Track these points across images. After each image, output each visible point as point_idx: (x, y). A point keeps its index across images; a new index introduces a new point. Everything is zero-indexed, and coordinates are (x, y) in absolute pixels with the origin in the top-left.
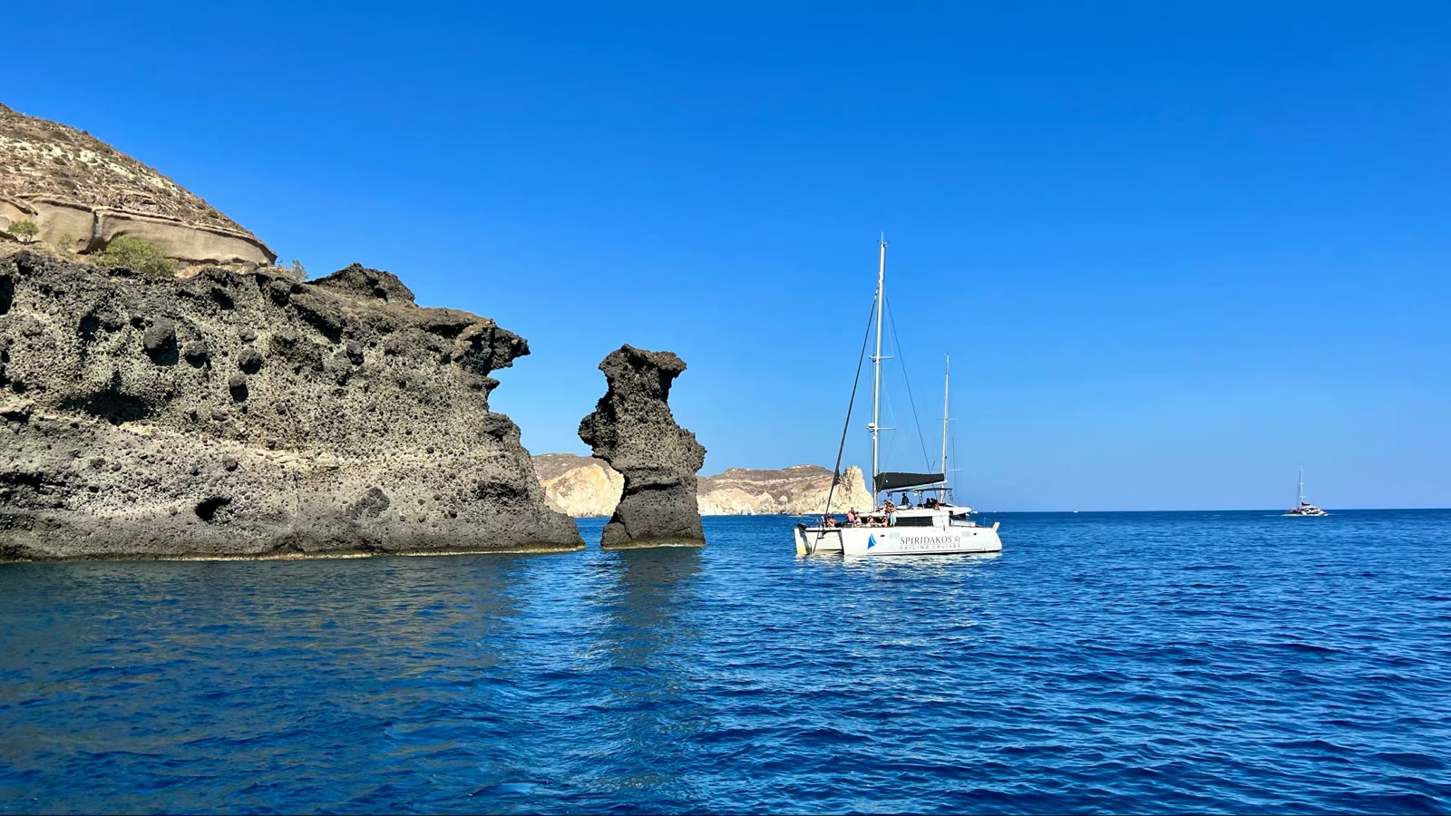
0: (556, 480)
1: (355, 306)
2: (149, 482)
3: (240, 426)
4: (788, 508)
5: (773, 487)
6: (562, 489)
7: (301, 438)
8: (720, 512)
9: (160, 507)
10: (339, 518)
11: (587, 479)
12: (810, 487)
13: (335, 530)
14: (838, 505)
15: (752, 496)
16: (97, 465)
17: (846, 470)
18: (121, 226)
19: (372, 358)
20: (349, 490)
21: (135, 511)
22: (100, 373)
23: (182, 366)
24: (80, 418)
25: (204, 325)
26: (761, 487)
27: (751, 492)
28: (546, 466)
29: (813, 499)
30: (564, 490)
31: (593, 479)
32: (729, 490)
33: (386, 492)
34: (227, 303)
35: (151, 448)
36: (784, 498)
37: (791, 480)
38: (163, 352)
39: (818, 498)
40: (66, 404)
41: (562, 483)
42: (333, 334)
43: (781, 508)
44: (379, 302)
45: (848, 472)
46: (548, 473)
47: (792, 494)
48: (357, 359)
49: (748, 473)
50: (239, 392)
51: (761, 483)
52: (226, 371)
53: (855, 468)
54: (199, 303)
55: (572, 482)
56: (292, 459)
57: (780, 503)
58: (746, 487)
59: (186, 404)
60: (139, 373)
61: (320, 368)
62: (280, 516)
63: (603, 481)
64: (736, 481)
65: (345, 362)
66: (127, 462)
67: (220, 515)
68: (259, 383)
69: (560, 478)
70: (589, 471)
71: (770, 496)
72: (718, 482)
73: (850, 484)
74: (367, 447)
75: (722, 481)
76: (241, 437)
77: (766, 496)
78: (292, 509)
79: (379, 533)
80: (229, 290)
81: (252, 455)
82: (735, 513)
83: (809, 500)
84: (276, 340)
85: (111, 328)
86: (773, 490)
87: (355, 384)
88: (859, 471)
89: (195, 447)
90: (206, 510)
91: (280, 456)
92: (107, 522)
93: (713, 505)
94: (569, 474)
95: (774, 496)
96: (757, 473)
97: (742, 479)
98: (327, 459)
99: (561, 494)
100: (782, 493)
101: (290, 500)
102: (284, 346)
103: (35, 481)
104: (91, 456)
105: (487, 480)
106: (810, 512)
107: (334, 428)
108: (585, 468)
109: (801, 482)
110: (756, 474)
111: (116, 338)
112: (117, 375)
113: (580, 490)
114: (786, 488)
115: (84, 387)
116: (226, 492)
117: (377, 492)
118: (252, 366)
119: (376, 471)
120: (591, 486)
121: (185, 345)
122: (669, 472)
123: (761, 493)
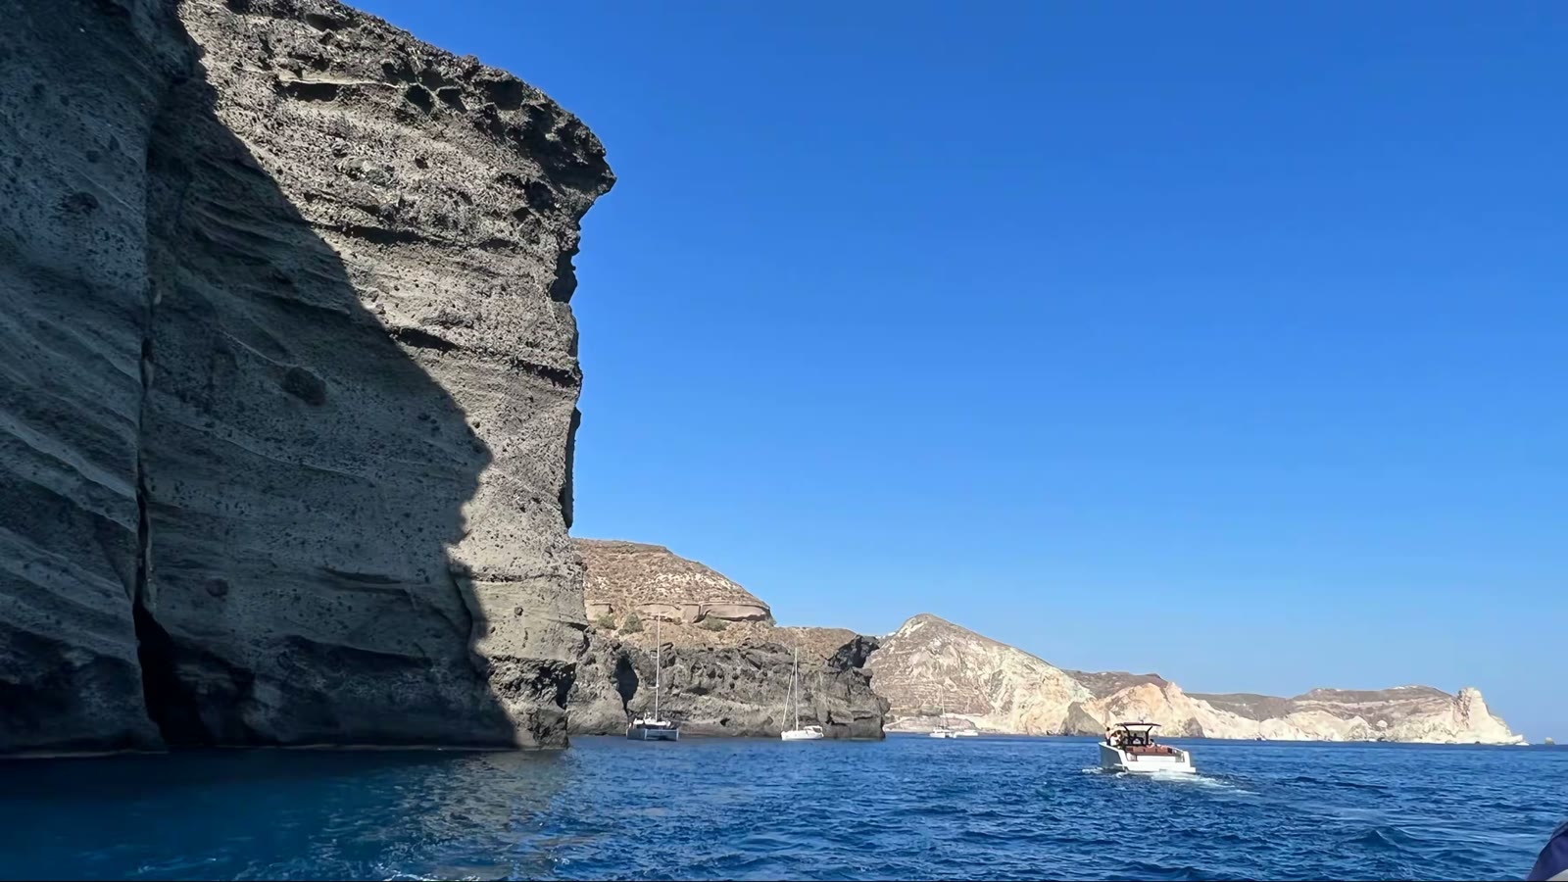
0: (1109, 699)
1: (766, 656)
2: (709, 714)
3: (733, 697)
4: (1388, 734)
5: (1370, 710)
6: (1115, 708)
7: (749, 701)
8: (1301, 737)
9: (711, 721)
10: (758, 726)
11: (1143, 698)
12: (1415, 711)
13: (757, 729)
14: (1454, 733)
15: (1340, 720)
16: (695, 708)
17: (1460, 692)
18: (709, 608)
19: (770, 674)
20: (762, 717)
21: (705, 722)
22: (696, 682)
23: (717, 678)
24: (691, 694)
25: (723, 665)
26: (1354, 710)
27: (1341, 715)
28: (1100, 684)
29: (1420, 726)
30: (1117, 709)
31: (1147, 698)
32: (1312, 713)
33: (773, 718)
34: (729, 658)
35: (709, 704)
36: (1382, 723)
37: (1392, 702)
38: (712, 675)
39: (1427, 725)
40: (688, 691)
41: (1115, 702)
42: (759, 667)
43: (1378, 734)
44: (775, 654)
45: (1463, 694)
46: (1101, 692)
47: (1393, 719)
48: (766, 675)
49: (1337, 694)
50: (732, 686)
51: (1355, 706)
52: (729, 680)
53: (1471, 690)
54: (722, 659)
55: (1125, 701)
56: (747, 707)
57: (1378, 729)
58: (1334, 710)
59: (717, 690)
60: (706, 681)
61: (754, 678)
62: (742, 725)
63: (1159, 701)
64: (1321, 703)
65: (762, 676)
66: (703, 708)
67: (727, 723)
68: (738, 683)
69: (1114, 697)
70: (1143, 690)
71: (1365, 723)
72: (1299, 703)
73: (1466, 708)
74: (767, 703)
75: (1304, 703)
76: (733, 700)
77: (1357, 720)
78: (746, 723)
79: (769, 732)
80: (730, 655)
81: (737, 705)
82: (1320, 738)
83: (1414, 727)
84: (742, 670)
85: (699, 669)
86: (1370, 713)
87: (765, 683)
88: (1477, 693)
89: (720, 703)
90: (723, 722)
91: (744, 705)
92: (698, 725)
93: (1293, 729)
94: (1122, 693)
95: (1370, 721)
96: (1350, 693)
97: (1330, 700)
98: (756, 707)
99: (1114, 713)
100: (1381, 718)
101: (745, 720)
102: (744, 672)
103: (680, 713)
104: (694, 706)
105: (802, 714)
106: (1417, 740)
107: (758, 697)
108: (1139, 687)
109: (1404, 704)
110: (1348, 696)
111: (700, 671)
112: (700, 683)
113: (1134, 710)
114: (1386, 711)
115: (693, 686)
116: (729, 717)
117: (769, 717)
118: (736, 678)
119: (770, 711)
120: (1144, 705)
121: (718, 672)
122: (868, 712)
123: (1352, 716)
